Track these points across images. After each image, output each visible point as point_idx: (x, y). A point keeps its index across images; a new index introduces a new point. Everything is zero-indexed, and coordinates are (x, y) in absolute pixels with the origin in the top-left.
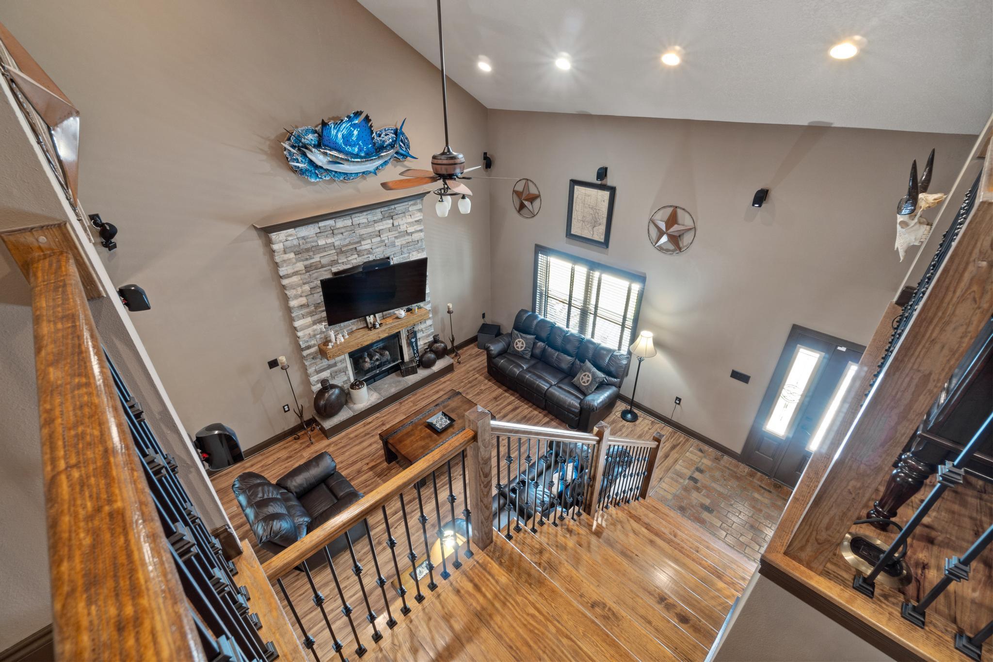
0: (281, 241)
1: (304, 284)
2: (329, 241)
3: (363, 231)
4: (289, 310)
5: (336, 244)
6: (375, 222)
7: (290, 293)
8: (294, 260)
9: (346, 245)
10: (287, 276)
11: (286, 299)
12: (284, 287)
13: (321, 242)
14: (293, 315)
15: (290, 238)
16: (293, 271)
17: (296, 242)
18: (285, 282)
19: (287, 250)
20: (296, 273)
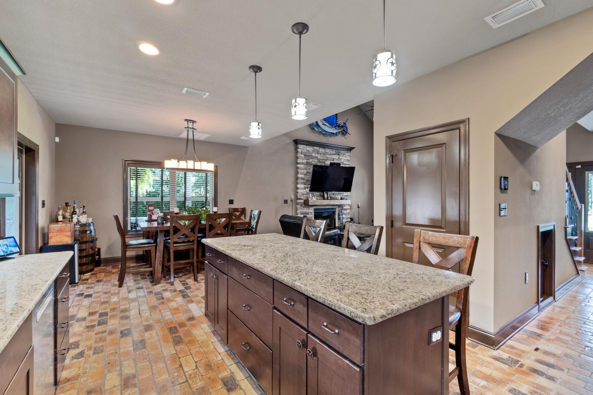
0: (301, 149)
1: (305, 169)
2: (316, 155)
3: (328, 156)
4: (297, 178)
5: (318, 157)
6: (333, 154)
7: (299, 171)
8: (303, 158)
9: (321, 160)
10: (300, 164)
11: (297, 173)
12: (297, 168)
13: (314, 155)
14: (298, 181)
15: (304, 149)
16: (302, 162)
17: (305, 151)
18: (299, 166)
19: (302, 153)
20: (303, 163)
